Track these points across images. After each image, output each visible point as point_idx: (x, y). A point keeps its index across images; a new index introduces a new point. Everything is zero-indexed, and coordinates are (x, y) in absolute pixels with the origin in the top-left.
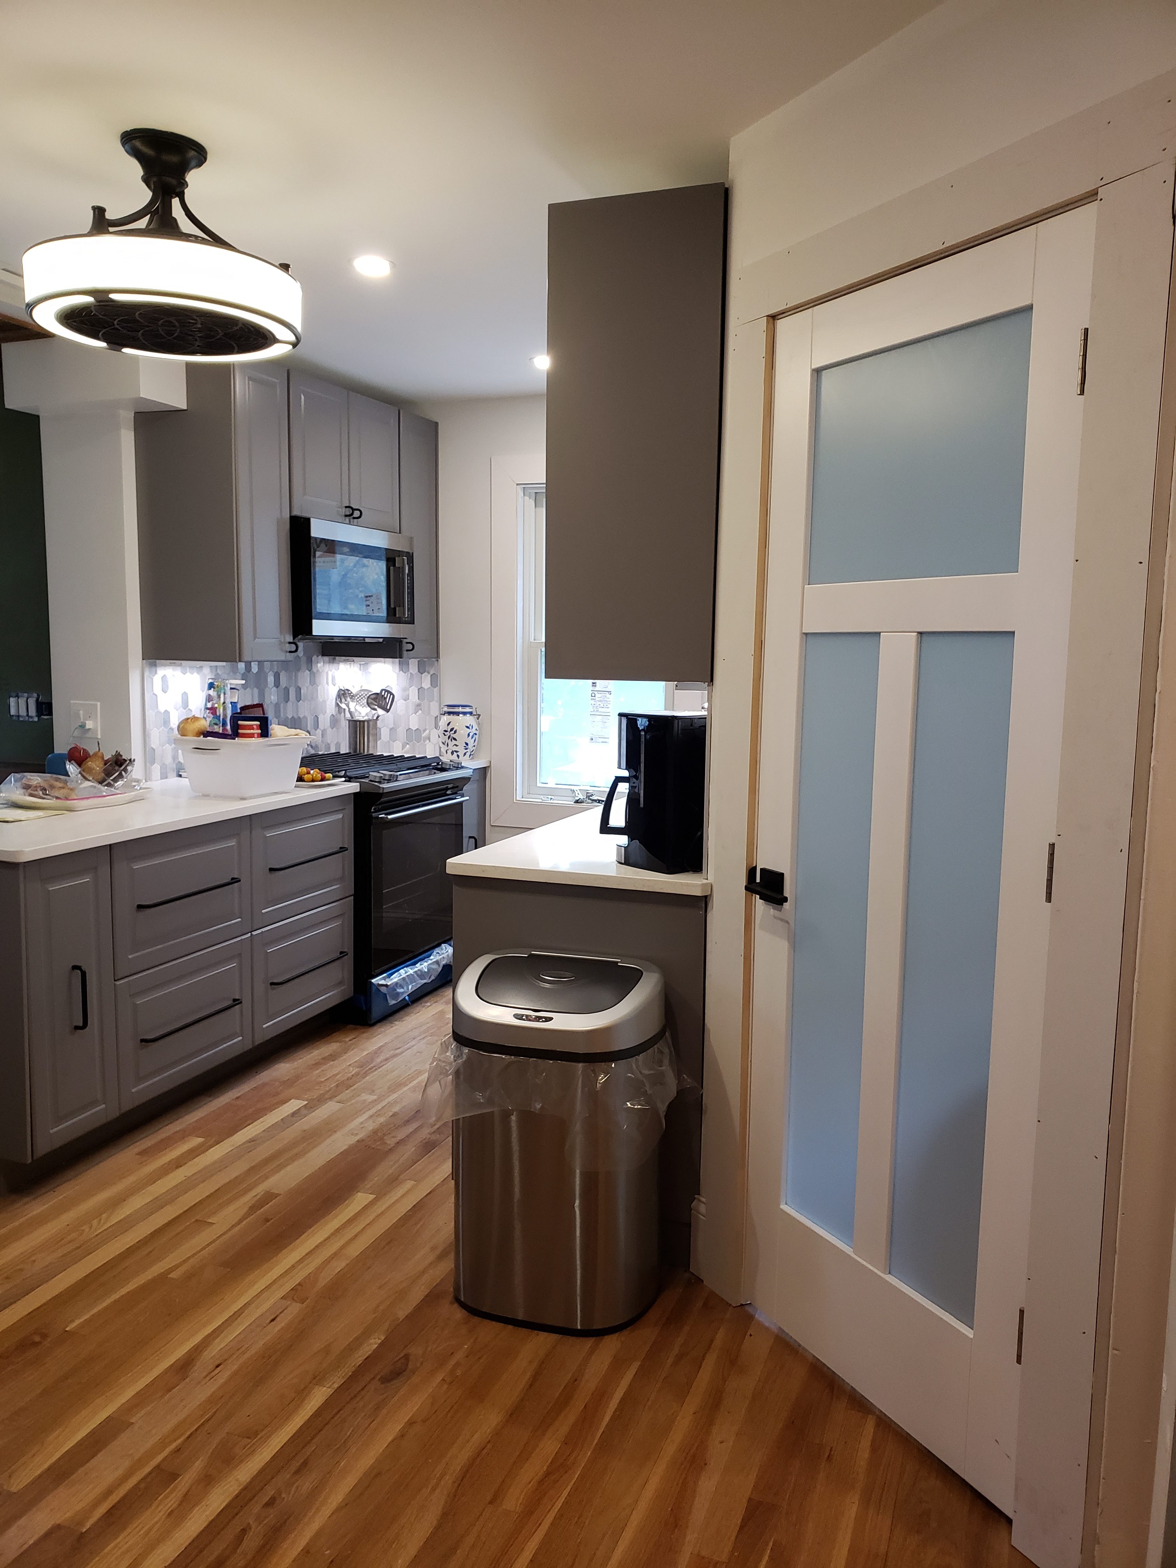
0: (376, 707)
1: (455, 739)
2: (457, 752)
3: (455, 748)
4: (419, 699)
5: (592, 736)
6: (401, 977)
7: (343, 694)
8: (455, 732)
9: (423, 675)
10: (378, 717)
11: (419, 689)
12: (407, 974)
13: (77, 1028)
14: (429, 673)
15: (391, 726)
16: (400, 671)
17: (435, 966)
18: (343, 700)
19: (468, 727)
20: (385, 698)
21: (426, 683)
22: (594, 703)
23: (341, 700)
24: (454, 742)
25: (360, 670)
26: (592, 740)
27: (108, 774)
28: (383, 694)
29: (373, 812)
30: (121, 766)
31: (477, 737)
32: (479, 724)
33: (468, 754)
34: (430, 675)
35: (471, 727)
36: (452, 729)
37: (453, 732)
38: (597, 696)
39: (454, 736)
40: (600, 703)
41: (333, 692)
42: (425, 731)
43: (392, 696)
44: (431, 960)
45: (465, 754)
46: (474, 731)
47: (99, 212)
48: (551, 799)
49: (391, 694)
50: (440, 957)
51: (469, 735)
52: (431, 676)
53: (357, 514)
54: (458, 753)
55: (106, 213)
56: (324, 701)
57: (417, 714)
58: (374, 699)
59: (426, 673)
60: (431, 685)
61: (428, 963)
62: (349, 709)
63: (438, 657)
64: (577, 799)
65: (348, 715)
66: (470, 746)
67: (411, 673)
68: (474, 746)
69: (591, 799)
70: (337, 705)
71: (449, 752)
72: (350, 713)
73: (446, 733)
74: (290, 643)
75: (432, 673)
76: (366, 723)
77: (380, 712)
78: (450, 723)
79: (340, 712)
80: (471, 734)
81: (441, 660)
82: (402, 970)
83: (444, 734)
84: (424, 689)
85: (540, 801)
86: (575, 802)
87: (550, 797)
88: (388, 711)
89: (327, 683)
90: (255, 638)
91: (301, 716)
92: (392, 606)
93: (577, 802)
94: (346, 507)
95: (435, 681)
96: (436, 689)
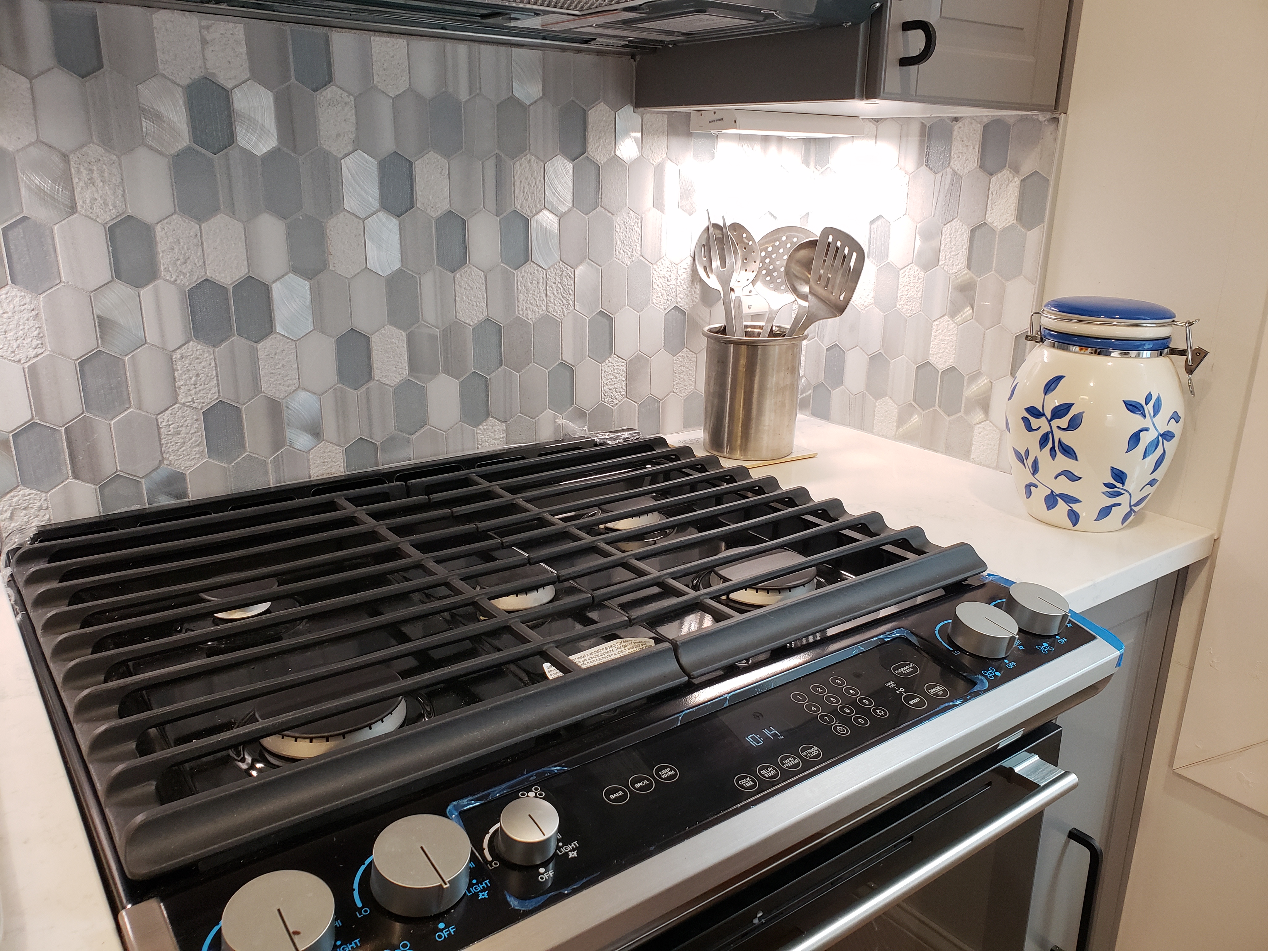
0: (805, 290)
1: (1068, 452)
2: (1069, 499)
3: (1063, 486)
4: (969, 266)
8: (1074, 424)
9: (994, 179)
11: (973, 232)
14: (1016, 170)
18: (715, 262)
19: (1133, 407)
21: (1003, 210)
23: (707, 260)
24: (1063, 462)
31: (1170, 446)
33: (1118, 514)
34: (1017, 181)
35: (1149, 409)
36: (1060, 411)
37: (1064, 422)
39: (1068, 438)
41: (681, 235)
42: (974, 377)
45: (1105, 512)
46: (1162, 423)
49: (860, 247)
51: (1135, 439)
52: (1023, 181)
54: (1075, 507)
57: (958, 319)
58: (806, 263)
59: (1006, 173)
60: (1020, 217)
63: (1059, 105)
66: (1131, 485)
67: (955, 173)
68: (1152, 483)
71: (1040, 494)
73: (1034, 422)
75: (1027, 167)
78: (1059, 379)
80: (1146, 438)
81: (1068, 117)
83: (1025, 419)
84: (993, 231)
95: (1036, 200)
96: (1034, 236)
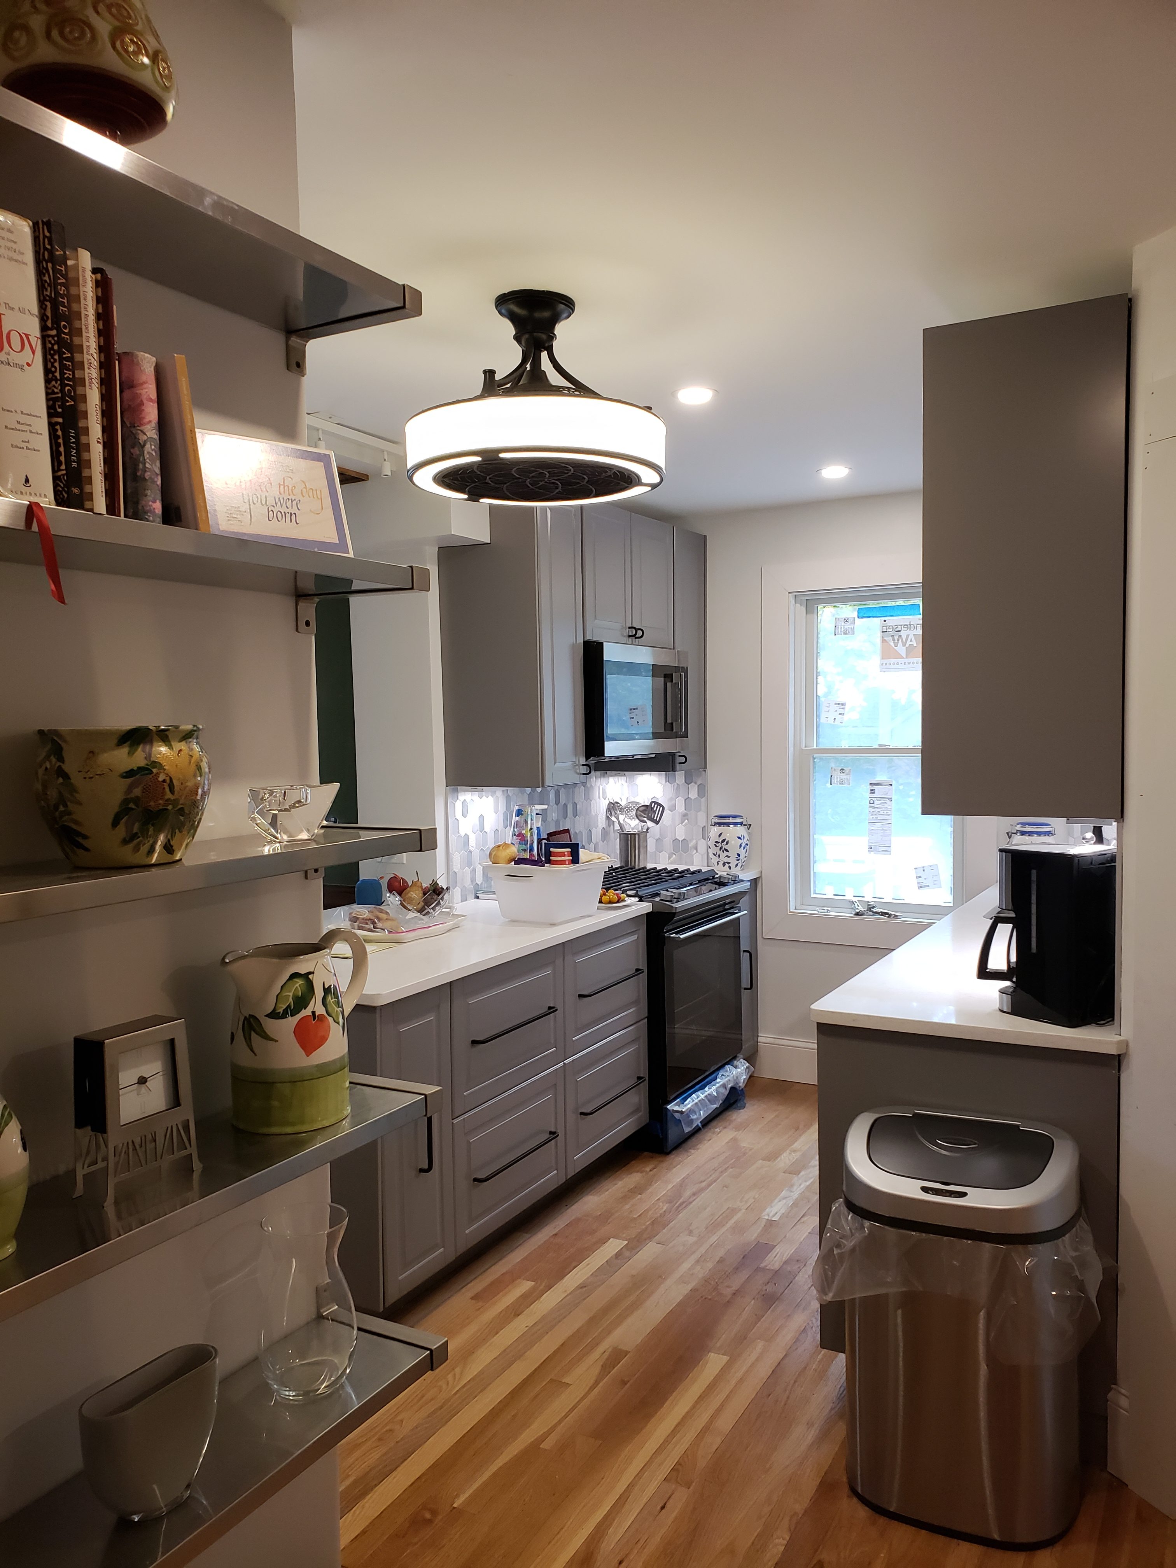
0: (645, 819)
1: (727, 851)
2: (728, 863)
3: (727, 860)
4: (686, 809)
5: (871, 844)
6: (694, 1102)
7: (613, 807)
8: (727, 843)
9: (690, 786)
10: (648, 829)
11: (685, 800)
12: (699, 1099)
13: (422, 1170)
14: (696, 783)
15: (658, 837)
16: (666, 782)
17: (722, 1090)
18: (613, 813)
19: (739, 838)
20: (655, 812)
21: (693, 794)
22: (873, 810)
23: (611, 813)
24: (726, 853)
25: (626, 782)
26: (871, 848)
27: (427, 903)
28: (653, 806)
29: (666, 932)
30: (439, 895)
31: (747, 847)
32: (749, 834)
33: (740, 865)
34: (696, 786)
35: (742, 838)
36: (723, 841)
37: (725, 843)
38: (877, 802)
39: (726, 847)
40: (879, 810)
41: (604, 805)
42: (691, 841)
43: (661, 808)
44: (718, 1083)
45: (737, 865)
46: (745, 841)
47: (489, 374)
48: (828, 910)
49: (661, 805)
50: (726, 1079)
51: (741, 846)
52: (698, 786)
53: (639, 633)
54: (730, 865)
55: (496, 375)
56: (597, 815)
57: (684, 824)
58: (642, 811)
59: (693, 784)
60: (698, 796)
61: (716, 1086)
62: (619, 822)
63: (705, 767)
64: (858, 911)
65: (617, 827)
66: (742, 857)
67: (677, 784)
68: (746, 857)
69: (873, 912)
70: (608, 818)
71: (721, 863)
72: (620, 824)
73: (717, 845)
74: (583, 765)
75: (699, 783)
76: (637, 836)
77: (650, 824)
78: (721, 834)
79: (609, 826)
80: (743, 845)
81: (708, 770)
82: (694, 1095)
83: (715, 845)
84: (691, 799)
85: (816, 912)
86: (855, 915)
87: (826, 908)
88: (657, 823)
89: (599, 798)
90: (555, 763)
91: (577, 832)
92: (669, 721)
93: (857, 914)
94: (629, 628)
95: (702, 791)
96: (703, 800)
